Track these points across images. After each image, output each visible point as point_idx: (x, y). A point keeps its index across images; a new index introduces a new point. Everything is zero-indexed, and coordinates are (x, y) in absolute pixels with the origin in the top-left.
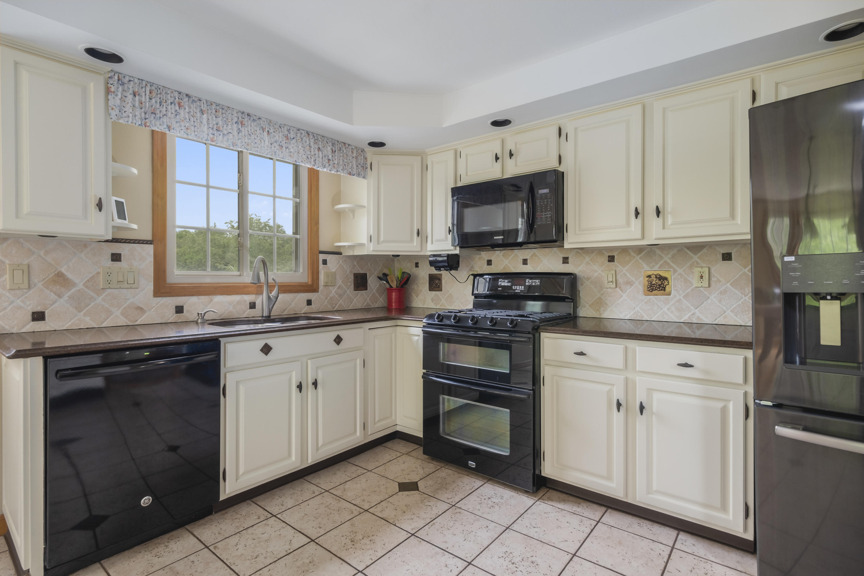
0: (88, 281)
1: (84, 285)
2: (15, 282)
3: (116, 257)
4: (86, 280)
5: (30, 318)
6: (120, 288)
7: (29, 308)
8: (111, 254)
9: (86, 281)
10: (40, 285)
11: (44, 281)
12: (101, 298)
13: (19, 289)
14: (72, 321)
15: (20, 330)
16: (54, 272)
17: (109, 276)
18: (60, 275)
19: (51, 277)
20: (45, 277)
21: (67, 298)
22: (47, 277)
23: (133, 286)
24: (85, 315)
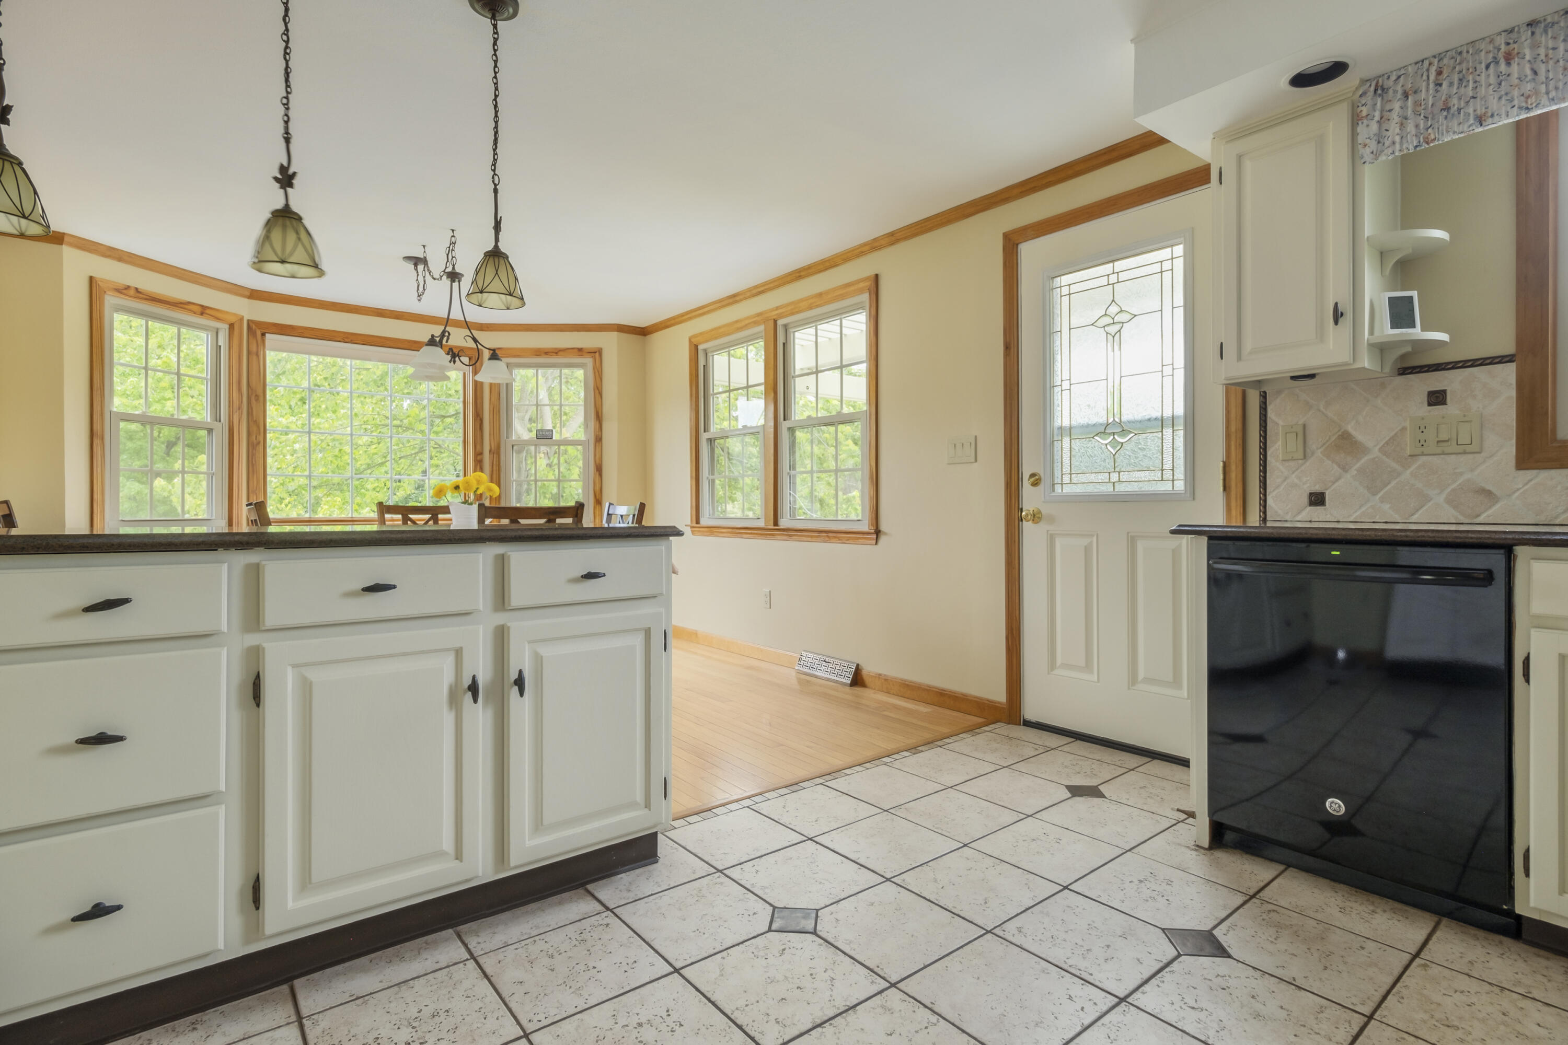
0: (1387, 443)
1: (1380, 450)
2: (1288, 450)
3: (1437, 398)
4: (1384, 442)
5: (1306, 500)
6: (1443, 454)
7: (1305, 487)
8: (1426, 393)
9: (1384, 444)
10: (1319, 453)
11: (1324, 447)
12: (1409, 472)
13: (1293, 459)
14: (1363, 509)
15: (1295, 516)
16: (1336, 433)
17: (1422, 432)
18: (1345, 437)
19: (1333, 439)
20: (1325, 441)
21: (1356, 472)
22: (1327, 441)
23: (1468, 448)
24: (1382, 500)
